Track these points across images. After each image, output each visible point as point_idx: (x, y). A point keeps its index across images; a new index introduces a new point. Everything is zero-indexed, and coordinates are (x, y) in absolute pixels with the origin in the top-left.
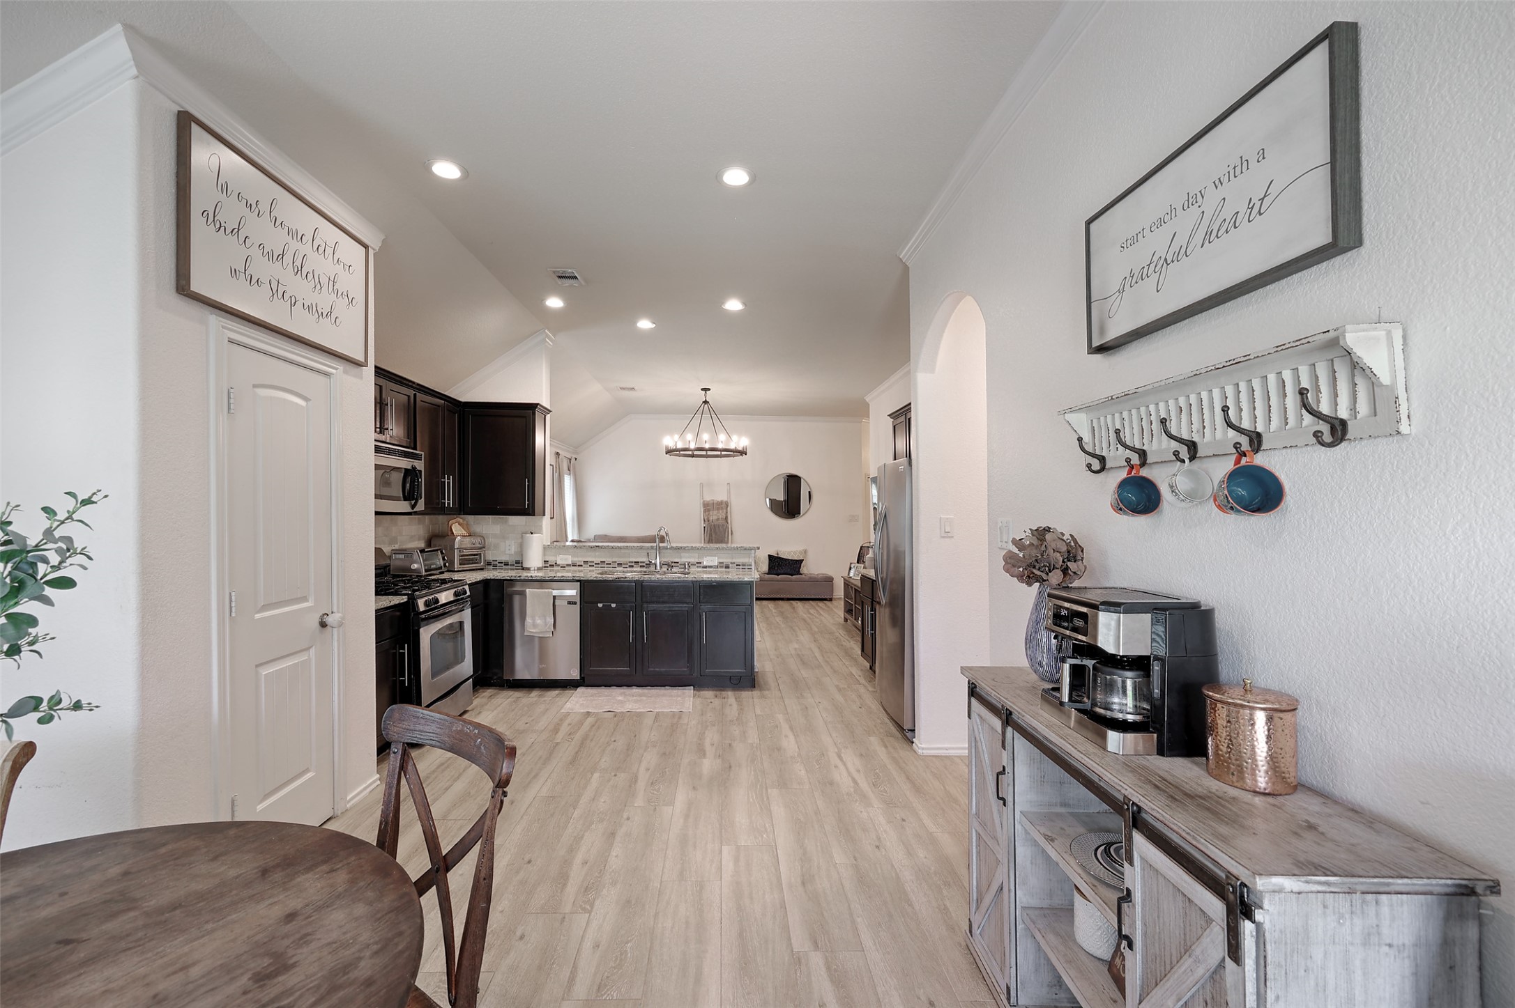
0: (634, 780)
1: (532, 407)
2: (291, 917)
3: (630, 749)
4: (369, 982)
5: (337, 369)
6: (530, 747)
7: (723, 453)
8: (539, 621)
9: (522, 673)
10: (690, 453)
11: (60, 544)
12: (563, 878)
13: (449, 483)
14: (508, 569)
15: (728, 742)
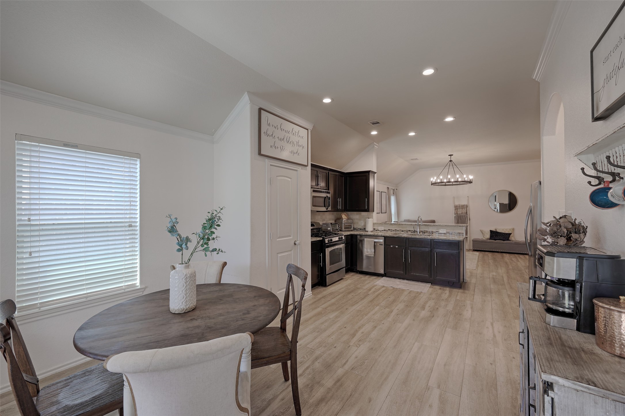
0: (392, 312)
1: (368, 172)
2: (255, 306)
3: (394, 301)
4: (260, 320)
5: (299, 168)
6: (359, 293)
7: (461, 183)
8: (369, 250)
9: (365, 269)
10: (444, 184)
11: (218, 218)
12: (354, 335)
13: (340, 201)
14: (361, 231)
15: (437, 307)
